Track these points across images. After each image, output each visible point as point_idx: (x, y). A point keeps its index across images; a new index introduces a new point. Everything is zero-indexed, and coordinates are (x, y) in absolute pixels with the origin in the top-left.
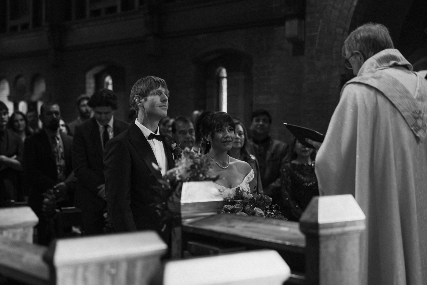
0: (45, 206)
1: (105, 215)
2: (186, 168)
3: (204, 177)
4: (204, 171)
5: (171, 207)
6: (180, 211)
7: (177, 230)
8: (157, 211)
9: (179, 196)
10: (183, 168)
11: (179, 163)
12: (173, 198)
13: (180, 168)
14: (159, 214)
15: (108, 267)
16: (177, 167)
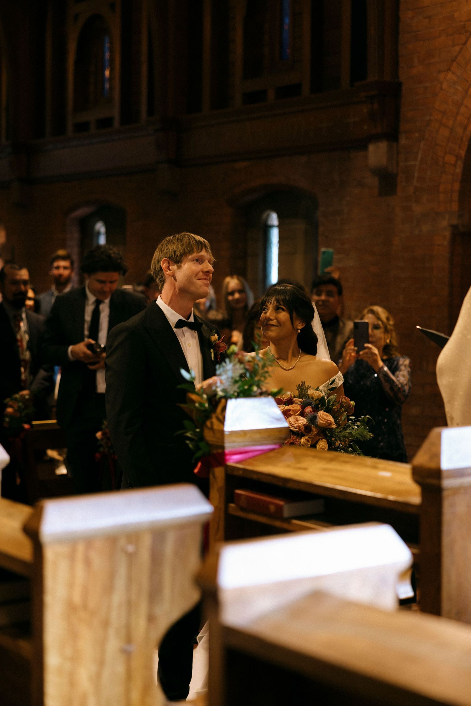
0: (7, 420)
1: (99, 435)
2: (232, 378)
3: (259, 391)
4: (259, 381)
5: (209, 436)
6: (223, 442)
7: (219, 472)
8: (188, 442)
9: (222, 421)
10: (228, 378)
11: (221, 369)
12: (212, 423)
13: (224, 377)
14: (191, 446)
15: (122, 542)
16: (220, 375)
